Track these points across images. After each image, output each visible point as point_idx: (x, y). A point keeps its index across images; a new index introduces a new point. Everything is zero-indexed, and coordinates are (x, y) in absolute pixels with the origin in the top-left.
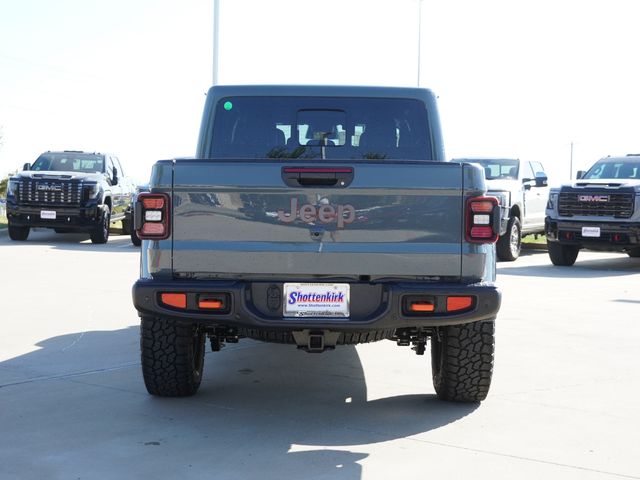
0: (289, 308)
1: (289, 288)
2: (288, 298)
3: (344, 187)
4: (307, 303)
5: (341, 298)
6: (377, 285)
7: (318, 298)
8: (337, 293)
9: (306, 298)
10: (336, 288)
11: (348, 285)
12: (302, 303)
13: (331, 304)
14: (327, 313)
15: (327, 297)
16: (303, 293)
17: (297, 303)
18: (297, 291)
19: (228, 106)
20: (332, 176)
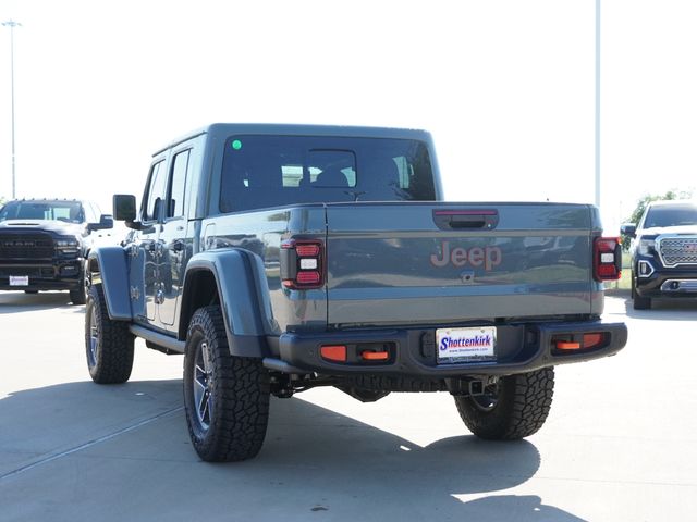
0: (442, 354)
1: (441, 334)
2: (440, 344)
3: (491, 229)
4: (457, 348)
5: (488, 341)
6: (519, 327)
7: (467, 342)
8: (485, 337)
9: (455, 343)
10: (483, 331)
11: (495, 328)
12: (453, 349)
13: (479, 348)
14: (476, 357)
15: (476, 341)
16: (453, 339)
17: (449, 349)
18: (448, 336)
19: (237, 145)
20: (480, 219)
